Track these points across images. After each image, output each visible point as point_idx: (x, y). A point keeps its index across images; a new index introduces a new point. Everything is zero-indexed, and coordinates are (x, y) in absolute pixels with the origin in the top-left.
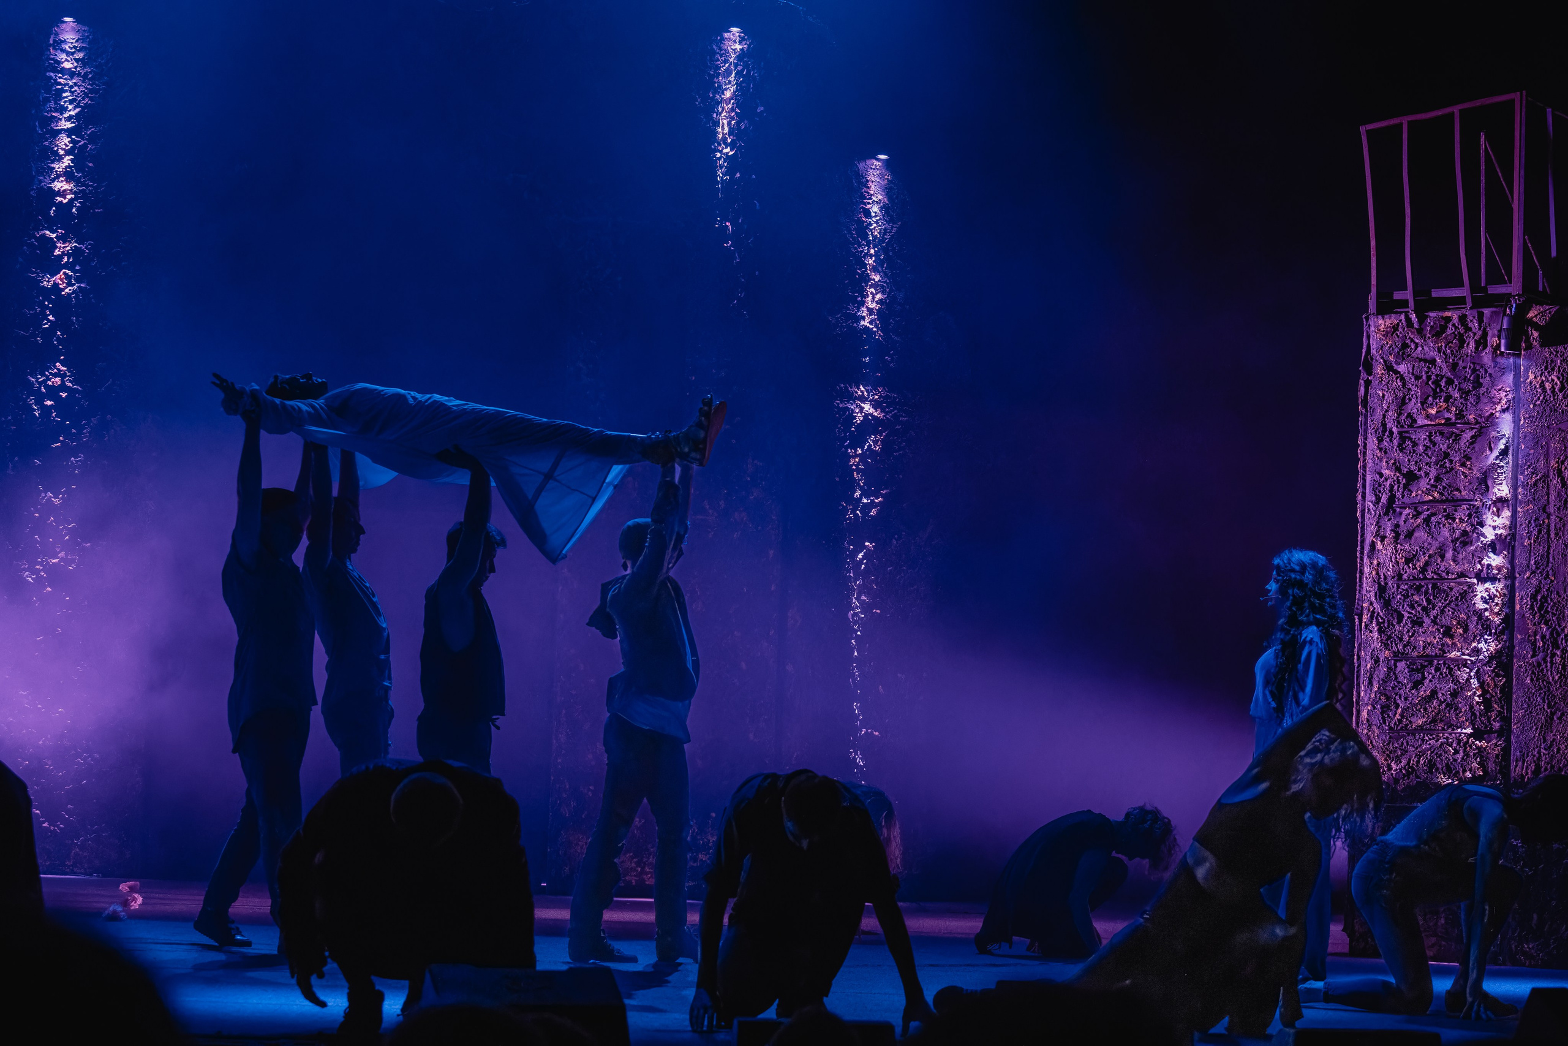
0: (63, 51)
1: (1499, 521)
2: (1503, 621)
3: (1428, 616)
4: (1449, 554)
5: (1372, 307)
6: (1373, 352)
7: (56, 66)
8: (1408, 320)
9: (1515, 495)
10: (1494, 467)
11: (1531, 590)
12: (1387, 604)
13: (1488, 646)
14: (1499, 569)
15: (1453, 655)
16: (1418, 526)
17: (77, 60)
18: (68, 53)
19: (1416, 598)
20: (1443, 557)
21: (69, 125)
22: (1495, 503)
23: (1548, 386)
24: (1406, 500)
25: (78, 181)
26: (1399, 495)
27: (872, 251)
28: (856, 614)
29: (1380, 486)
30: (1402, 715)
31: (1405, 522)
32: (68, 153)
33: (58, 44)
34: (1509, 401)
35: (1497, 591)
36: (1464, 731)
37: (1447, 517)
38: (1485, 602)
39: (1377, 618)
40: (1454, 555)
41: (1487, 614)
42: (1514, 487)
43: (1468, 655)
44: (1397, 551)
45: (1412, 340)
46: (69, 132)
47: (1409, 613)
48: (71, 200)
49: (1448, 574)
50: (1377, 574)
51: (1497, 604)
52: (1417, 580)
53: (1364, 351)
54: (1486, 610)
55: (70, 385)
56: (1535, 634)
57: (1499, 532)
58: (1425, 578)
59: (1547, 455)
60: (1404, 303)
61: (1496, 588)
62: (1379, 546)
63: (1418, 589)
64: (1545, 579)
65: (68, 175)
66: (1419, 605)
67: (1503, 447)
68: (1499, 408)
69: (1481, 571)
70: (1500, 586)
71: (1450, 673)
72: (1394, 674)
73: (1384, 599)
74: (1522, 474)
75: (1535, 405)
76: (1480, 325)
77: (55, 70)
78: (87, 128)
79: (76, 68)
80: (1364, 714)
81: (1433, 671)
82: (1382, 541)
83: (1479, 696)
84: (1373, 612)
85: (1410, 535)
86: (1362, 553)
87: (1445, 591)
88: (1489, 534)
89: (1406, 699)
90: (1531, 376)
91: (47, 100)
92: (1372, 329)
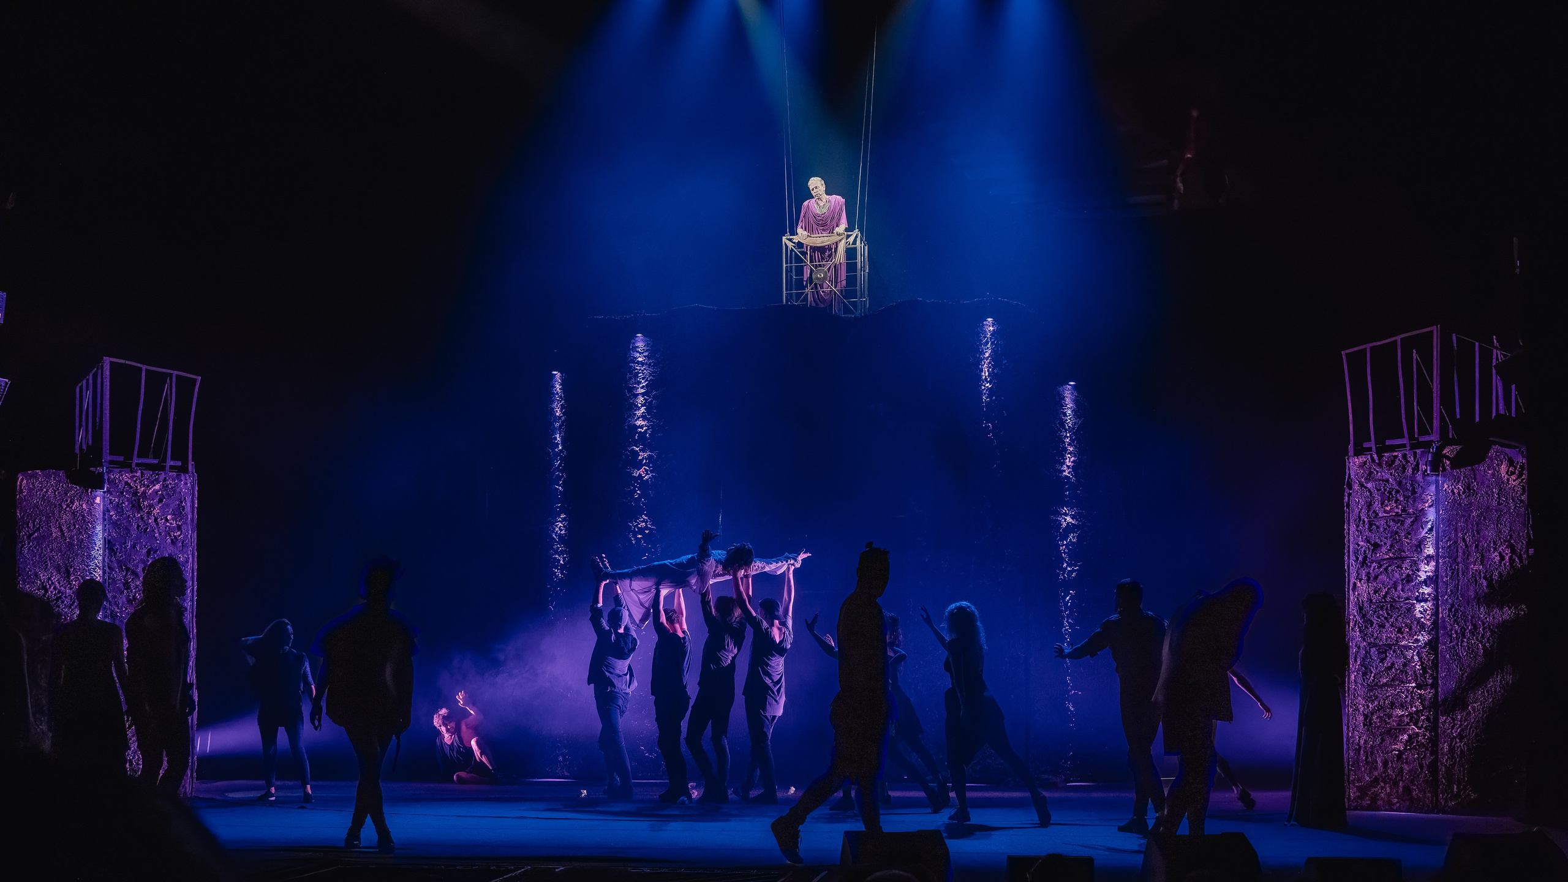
0: (638, 352)
1: (1428, 568)
2: (1432, 624)
3: (1388, 622)
4: (1400, 587)
5: (1351, 453)
6: (1352, 477)
7: (634, 360)
8: (1372, 458)
9: (1437, 553)
10: (1425, 538)
11: (1448, 606)
12: (1363, 616)
13: (1423, 638)
14: (1429, 594)
15: (1403, 643)
16: (1381, 572)
17: (645, 356)
18: (640, 353)
19: (1381, 612)
20: (1396, 590)
21: (643, 391)
22: (1426, 558)
23: (1456, 491)
24: (1373, 558)
25: (648, 420)
26: (1369, 556)
27: (1068, 435)
28: (1067, 630)
29: (1358, 551)
30: (1374, 677)
31: (1373, 571)
32: (642, 406)
33: (635, 348)
34: (1433, 501)
35: (1428, 607)
36: (1411, 685)
37: (1398, 567)
38: (1422, 613)
39: (1358, 624)
40: (1402, 588)
41: (1422, 620)
42: (1437, 549)
43: (1412, 643)
44: (1369, 587)
45: (1375, 469)
46: (643, 394)
47: (1377, 621)
48: (646, 430)
49: (1399, 599)
50: (1358, 599)
51: (1428, 614)
52: (1380, 602)
53: (1347, 477)
54: (1422, 618)
55: (649, 526)
56: (1451, 630)
57: (1428, 574)
58: (1386, 601)
59: (1456, 530)
60: (1370, 449)
61: (1428, 605)
62: (1359, 584)
63: (1382, 608)
64: (1457, 599)
65: (644, 417)
66: (1383, 616)
67: (1430, 527)
68: (1427, 505)
69: (1418, 596)
70: (1430, 604)
71: (1402, 653)
72: (1369, 654)
73: (1362, 613)
74: (1441, 541)
75: (1448, 502)
76: (1415, 460)
77: (634, 363)
78: (652, 392)
79: (644, 360)
80: (1353, 677)
81: (1392, 653)
82: (1360, 582)
83: (1419, 666)
84: (1356, 621)
85: (1376, 578)
86: (1349, 588)
87: (1397, 608)
88: (1423, 576)
89: (1376, 668)
90: (1446, 486)
91: (631, 378)
92: (1351, 464)
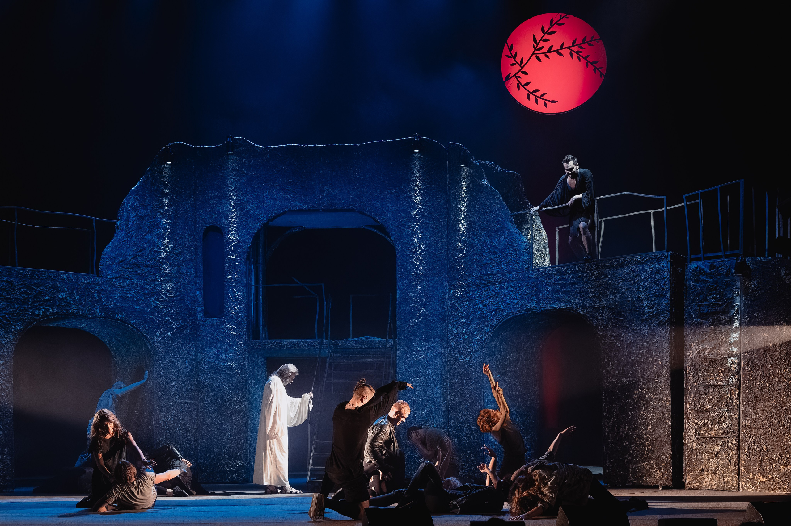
1: (735, 336)
2: (737, 371)
4: (718, 348)
5: (689, 260)
6: (689, 277)
10: (733, 316)
11: (748, 359)
13: (732, 380)
14: (736, 352)
15: (719, 383)
16: (706, 338)
20: (715, 349)
22: (734, 329)
23: (753, 286)
29: (692, 325)
30: (702, 405)
31: (701, 337)
34: (738, 292)
35: (735, 360)
36: (724, 410)
38: (731, 364)
39: (692, 372)
42: (741, 323)
43: (725, 383)
47: (703, 369)
50: (692, 356)
51: (735, 365)
54: (731, 367)
56: (749, 375)
57: (735, 339)
59: (753, 311)
60: (700, 258)
62: (692, 346)
66: (707, 366)
67: (736, 309)
68: (735, 295)
69: (729, 353)
71: (718, 390)
72: (699, 390)
73: (694, 365)
74: (743, 318)
84: (691, 369)
85: (703, 342)
86: (686, 349)
87: (716, 361)
88: (732, 341)
89: (703, 399)
90: (747, 283)
92: (688, 268)
